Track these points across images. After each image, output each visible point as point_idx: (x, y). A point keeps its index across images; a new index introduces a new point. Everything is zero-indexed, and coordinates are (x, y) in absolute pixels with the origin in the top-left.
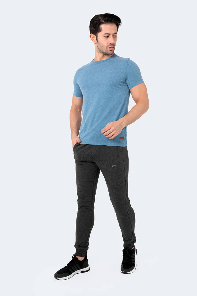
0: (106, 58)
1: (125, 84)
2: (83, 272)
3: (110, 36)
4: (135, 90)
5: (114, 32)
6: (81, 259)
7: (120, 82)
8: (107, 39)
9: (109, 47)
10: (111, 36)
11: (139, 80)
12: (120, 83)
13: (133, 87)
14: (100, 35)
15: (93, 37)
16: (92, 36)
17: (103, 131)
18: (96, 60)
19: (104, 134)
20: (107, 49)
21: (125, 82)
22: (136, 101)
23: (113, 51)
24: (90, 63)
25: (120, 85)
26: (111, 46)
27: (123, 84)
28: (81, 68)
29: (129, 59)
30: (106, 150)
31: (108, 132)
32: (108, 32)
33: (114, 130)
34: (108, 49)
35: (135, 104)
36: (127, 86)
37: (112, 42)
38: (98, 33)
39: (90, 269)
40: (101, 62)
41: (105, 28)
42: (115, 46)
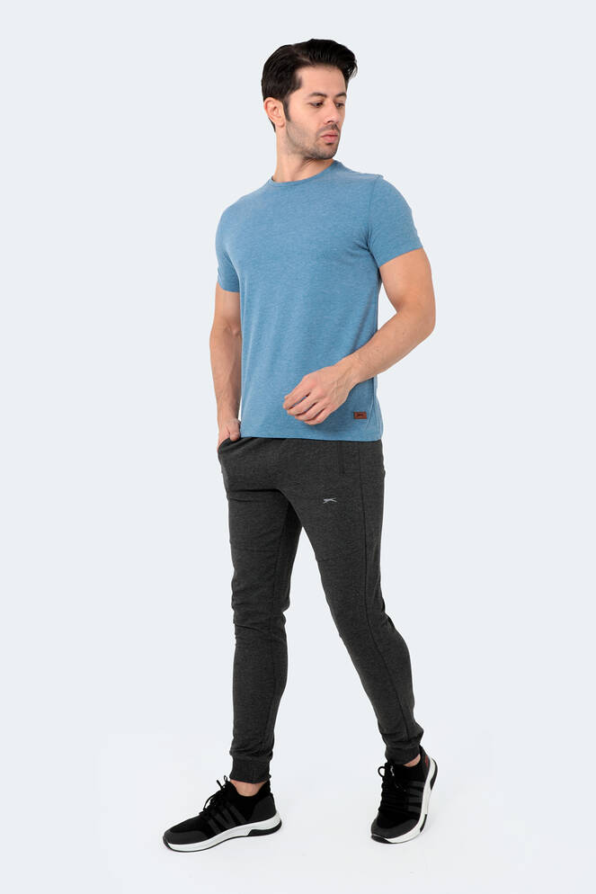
0: (310, 171)
1: (366, 253)
2: (254, 833)
3: (325, 103)
4: (394, 269)
5: (337, 91)
6: (246, 789)
7: (349, 247)
8: (316, 110)
9: (323, 134)
10: (329, 102)
11: (407, 239)
12: (349, 250)
13: (387, 260)
14: (298, 100)
15: (275, 108)
16: (271, 105)
17: (288, 403)
18: (279, 180)
19: (293, 411)
20: (317, 140)
21: (365, 247)
22: (397, 303)
23: (334, 146)
24: (261, 189)
25: (352, 255)
26: (331, 131)
27: (359, 252)
28: (235, 204)
29: (380, 177)
30: (307, 454)
31: (304, 405)
32: (322, 90)
33: (321, 398)
34: (322, 141)
35: (394, 312)
36: (370, 259)
37: (334, 117)
38: (291, 92)
39: (280, 824)
40: (294, 184)
41: (313, 78)
42: (339, 131)
